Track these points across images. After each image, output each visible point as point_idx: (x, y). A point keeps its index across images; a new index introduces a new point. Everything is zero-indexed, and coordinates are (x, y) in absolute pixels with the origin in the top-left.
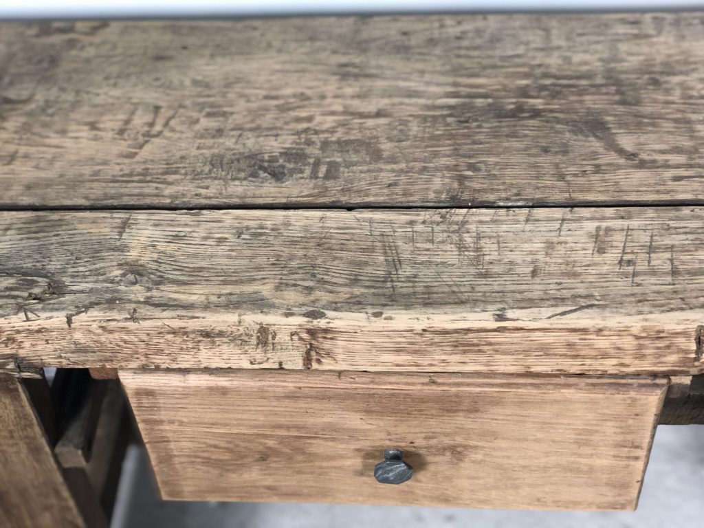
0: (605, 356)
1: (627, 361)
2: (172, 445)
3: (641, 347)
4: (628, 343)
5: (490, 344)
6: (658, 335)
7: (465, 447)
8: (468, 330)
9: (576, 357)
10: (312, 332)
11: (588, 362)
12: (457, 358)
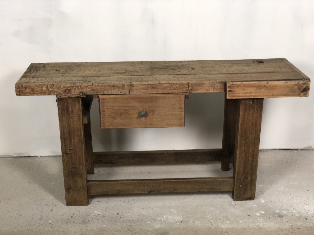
0: (175, 89)
1: (178, 90)
2: (105, 112)
3: (180, 87)
4: (178, 86)
5: (157, 87)
6: (182, 84)
7: (155, 110)
8: (154, 84)
9: (171, 89)
10: (130, 85)
11: (173, 90)
12: (153, 90)
